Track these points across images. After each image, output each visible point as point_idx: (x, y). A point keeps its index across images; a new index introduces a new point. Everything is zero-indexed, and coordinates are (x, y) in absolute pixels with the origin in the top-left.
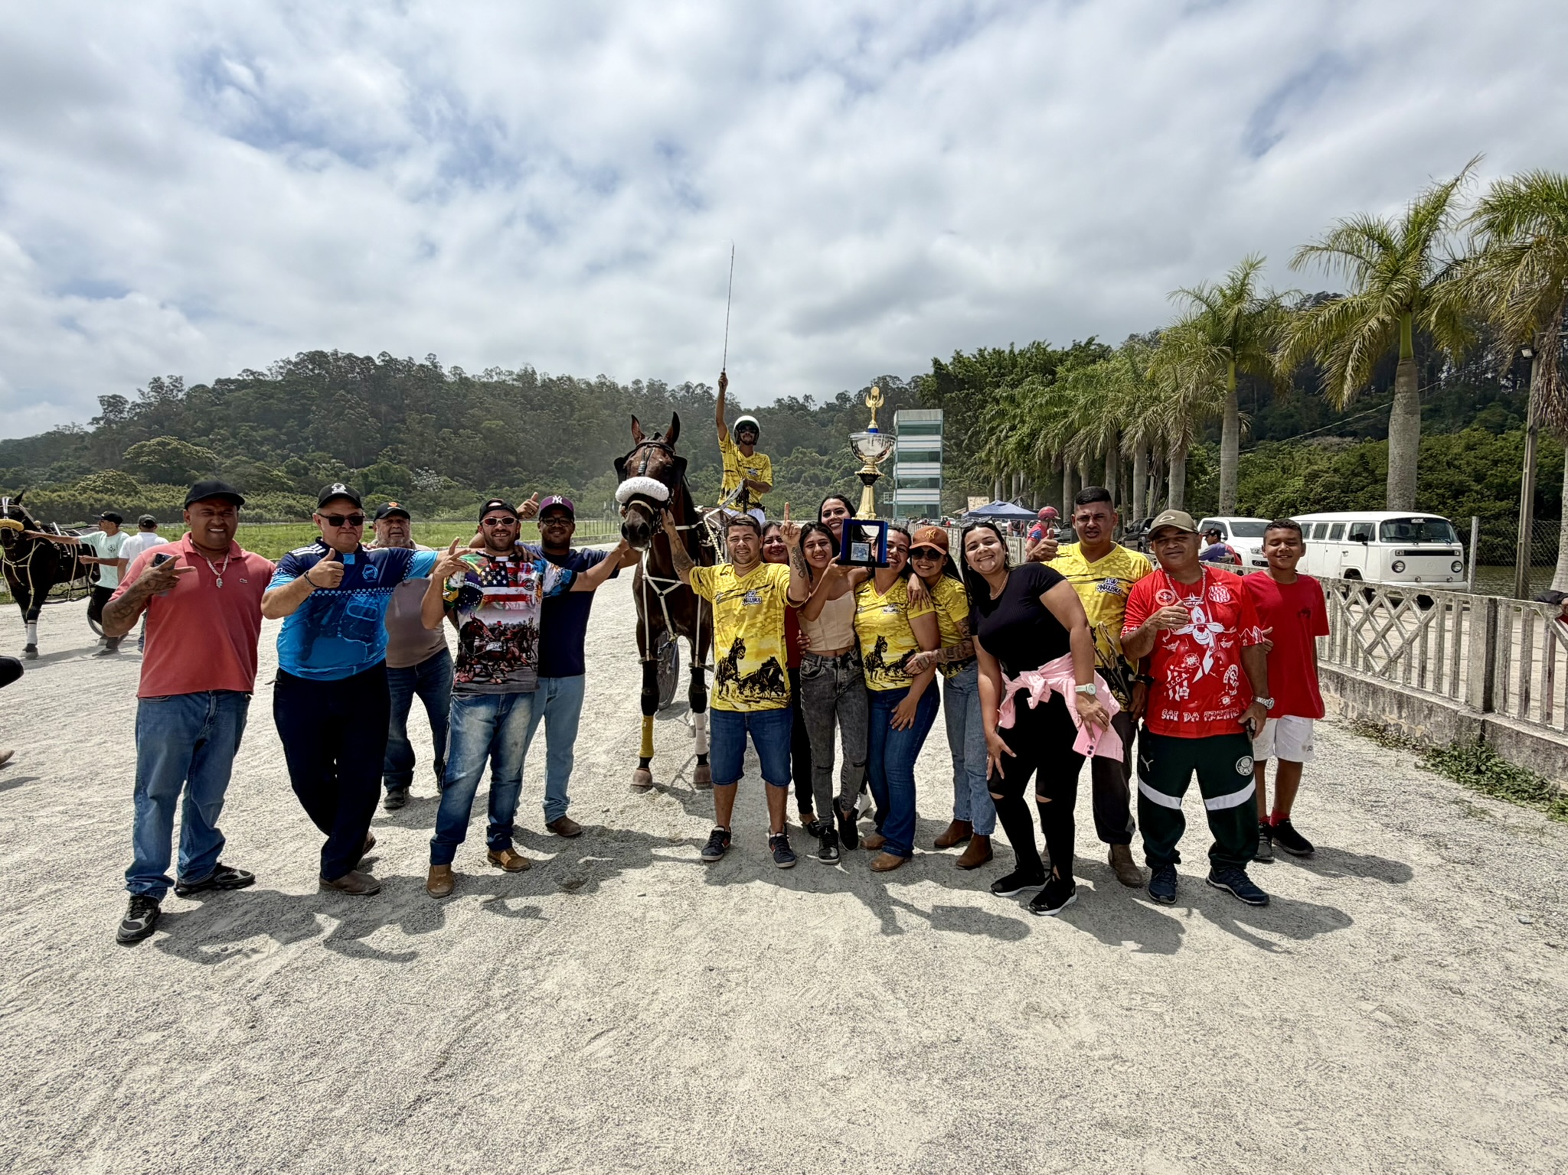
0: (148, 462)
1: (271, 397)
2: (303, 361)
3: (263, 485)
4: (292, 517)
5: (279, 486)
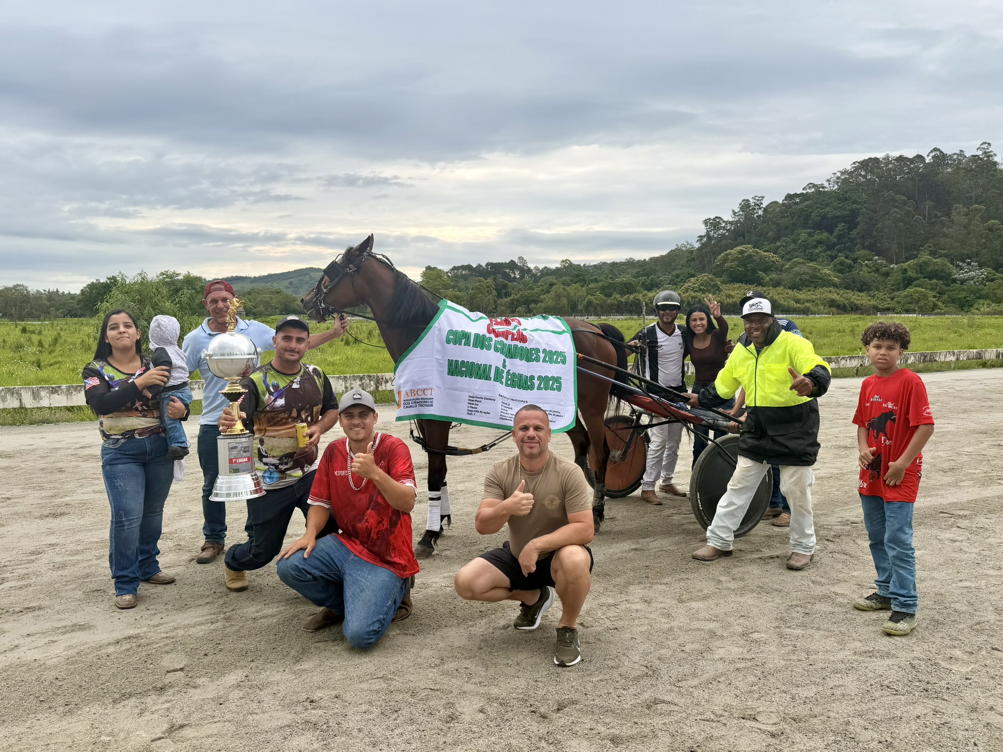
0: (731, 267)
1: (827, 205)
2: (857, 169)
3: (814, 281)
4: (834, 310)
5: (826, 283)
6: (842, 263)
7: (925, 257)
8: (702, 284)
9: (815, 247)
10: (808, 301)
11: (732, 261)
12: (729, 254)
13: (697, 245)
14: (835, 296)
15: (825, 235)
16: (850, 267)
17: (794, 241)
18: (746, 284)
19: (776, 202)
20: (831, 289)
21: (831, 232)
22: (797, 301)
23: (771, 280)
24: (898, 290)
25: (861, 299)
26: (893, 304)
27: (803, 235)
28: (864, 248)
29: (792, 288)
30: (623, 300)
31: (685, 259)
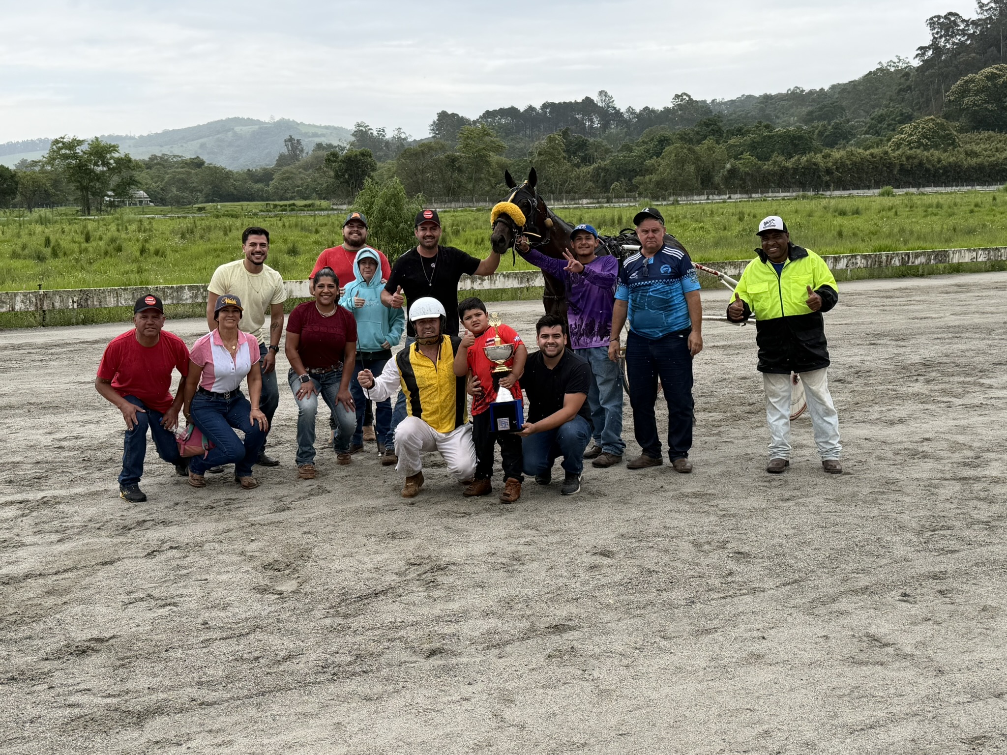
0: (974, 104)
8: (924, 136)
11: (976, 93)
12: (972, 81)
13: (916, 63)
18: (1001, 131)
30: (789, 164)
31: (895, 88)
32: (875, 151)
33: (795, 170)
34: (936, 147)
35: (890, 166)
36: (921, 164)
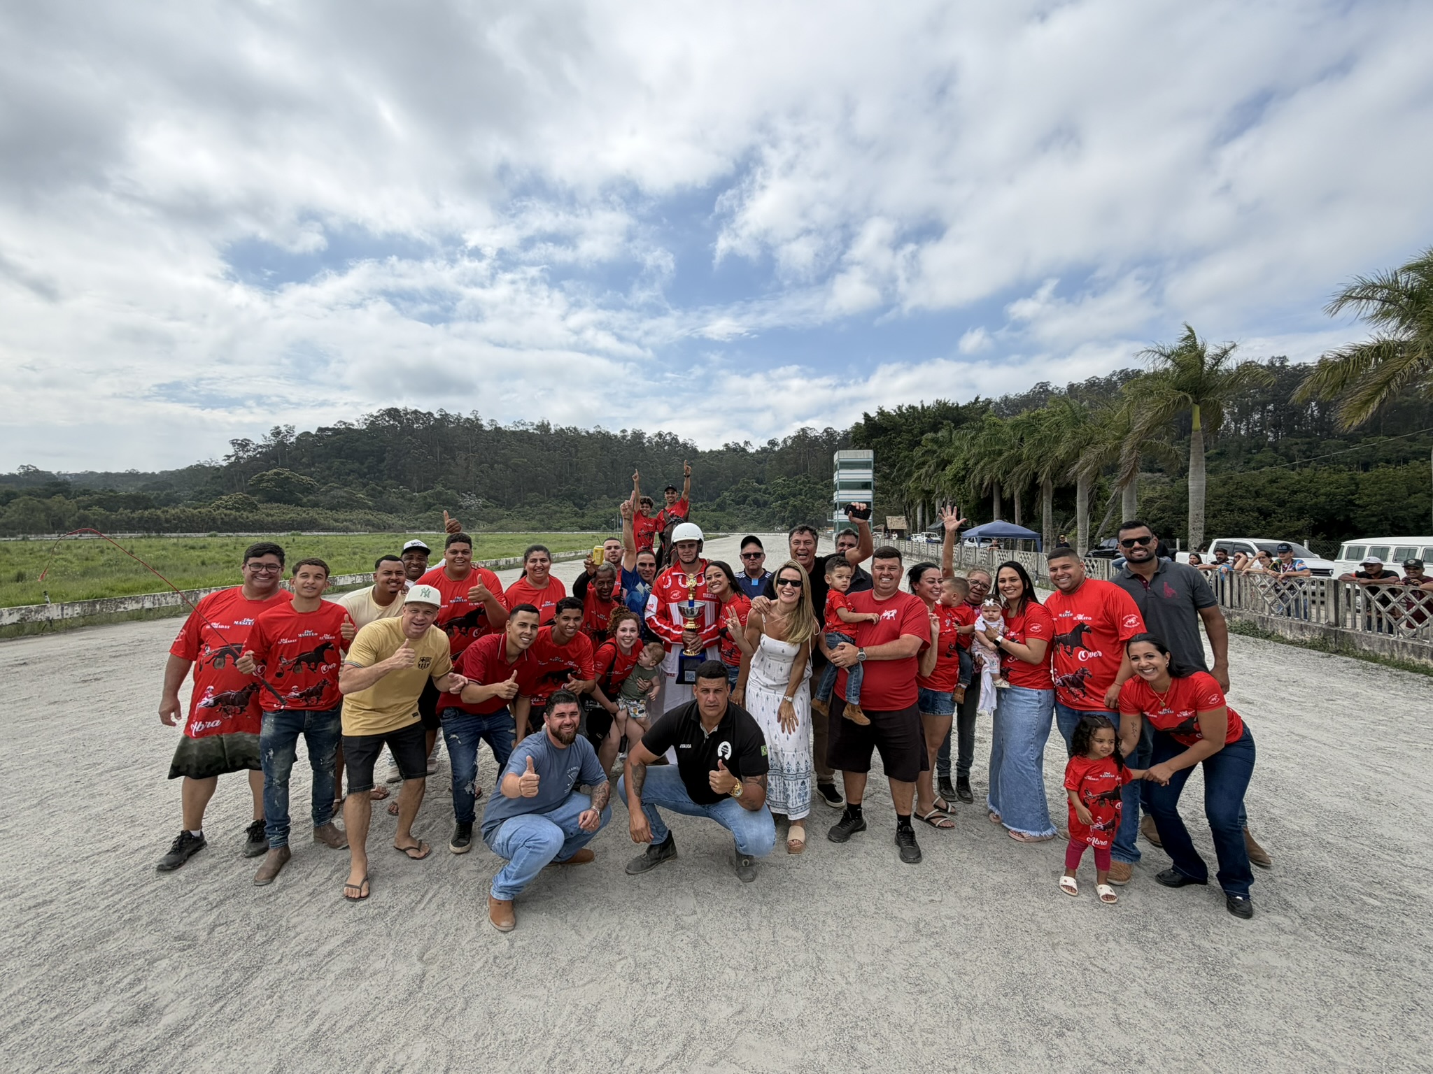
0: (268, 488)
1: (357, 440)
2: (382, 415)
3: (350, 504)
4: (370, 528)
5: (363, 506)
6: (373, 489)
7: (439, 488)
8: (236, 502)
9: (349, 474)
10: (346, 520)
11: (268, 481)
12: (265, 475)
13: (225, 464)
14: (370, 517)
15: (357, 465)
16: (380, 492)
17: (329, 468)
18: (285, 503)
19: (308, 433)
20: (367, 511)
21: (362, 463)
22: (336, 521)
23: (309, 501)
24: (420, 512)
25: (391, 519)
26: (417, 524)
27: (337, 462)
28: (390, 477)
29: (331, 509)
30: (135, 516)
31: (210, 476)
32: (203, 510)
33: (141, 519)
34: (245, 510)
35: (214, 520)
36: (236, 519)
